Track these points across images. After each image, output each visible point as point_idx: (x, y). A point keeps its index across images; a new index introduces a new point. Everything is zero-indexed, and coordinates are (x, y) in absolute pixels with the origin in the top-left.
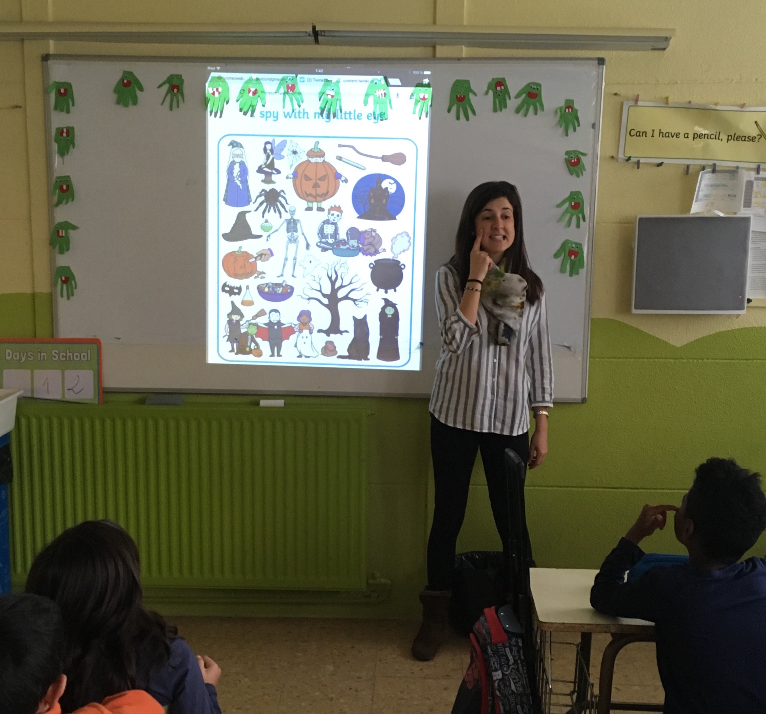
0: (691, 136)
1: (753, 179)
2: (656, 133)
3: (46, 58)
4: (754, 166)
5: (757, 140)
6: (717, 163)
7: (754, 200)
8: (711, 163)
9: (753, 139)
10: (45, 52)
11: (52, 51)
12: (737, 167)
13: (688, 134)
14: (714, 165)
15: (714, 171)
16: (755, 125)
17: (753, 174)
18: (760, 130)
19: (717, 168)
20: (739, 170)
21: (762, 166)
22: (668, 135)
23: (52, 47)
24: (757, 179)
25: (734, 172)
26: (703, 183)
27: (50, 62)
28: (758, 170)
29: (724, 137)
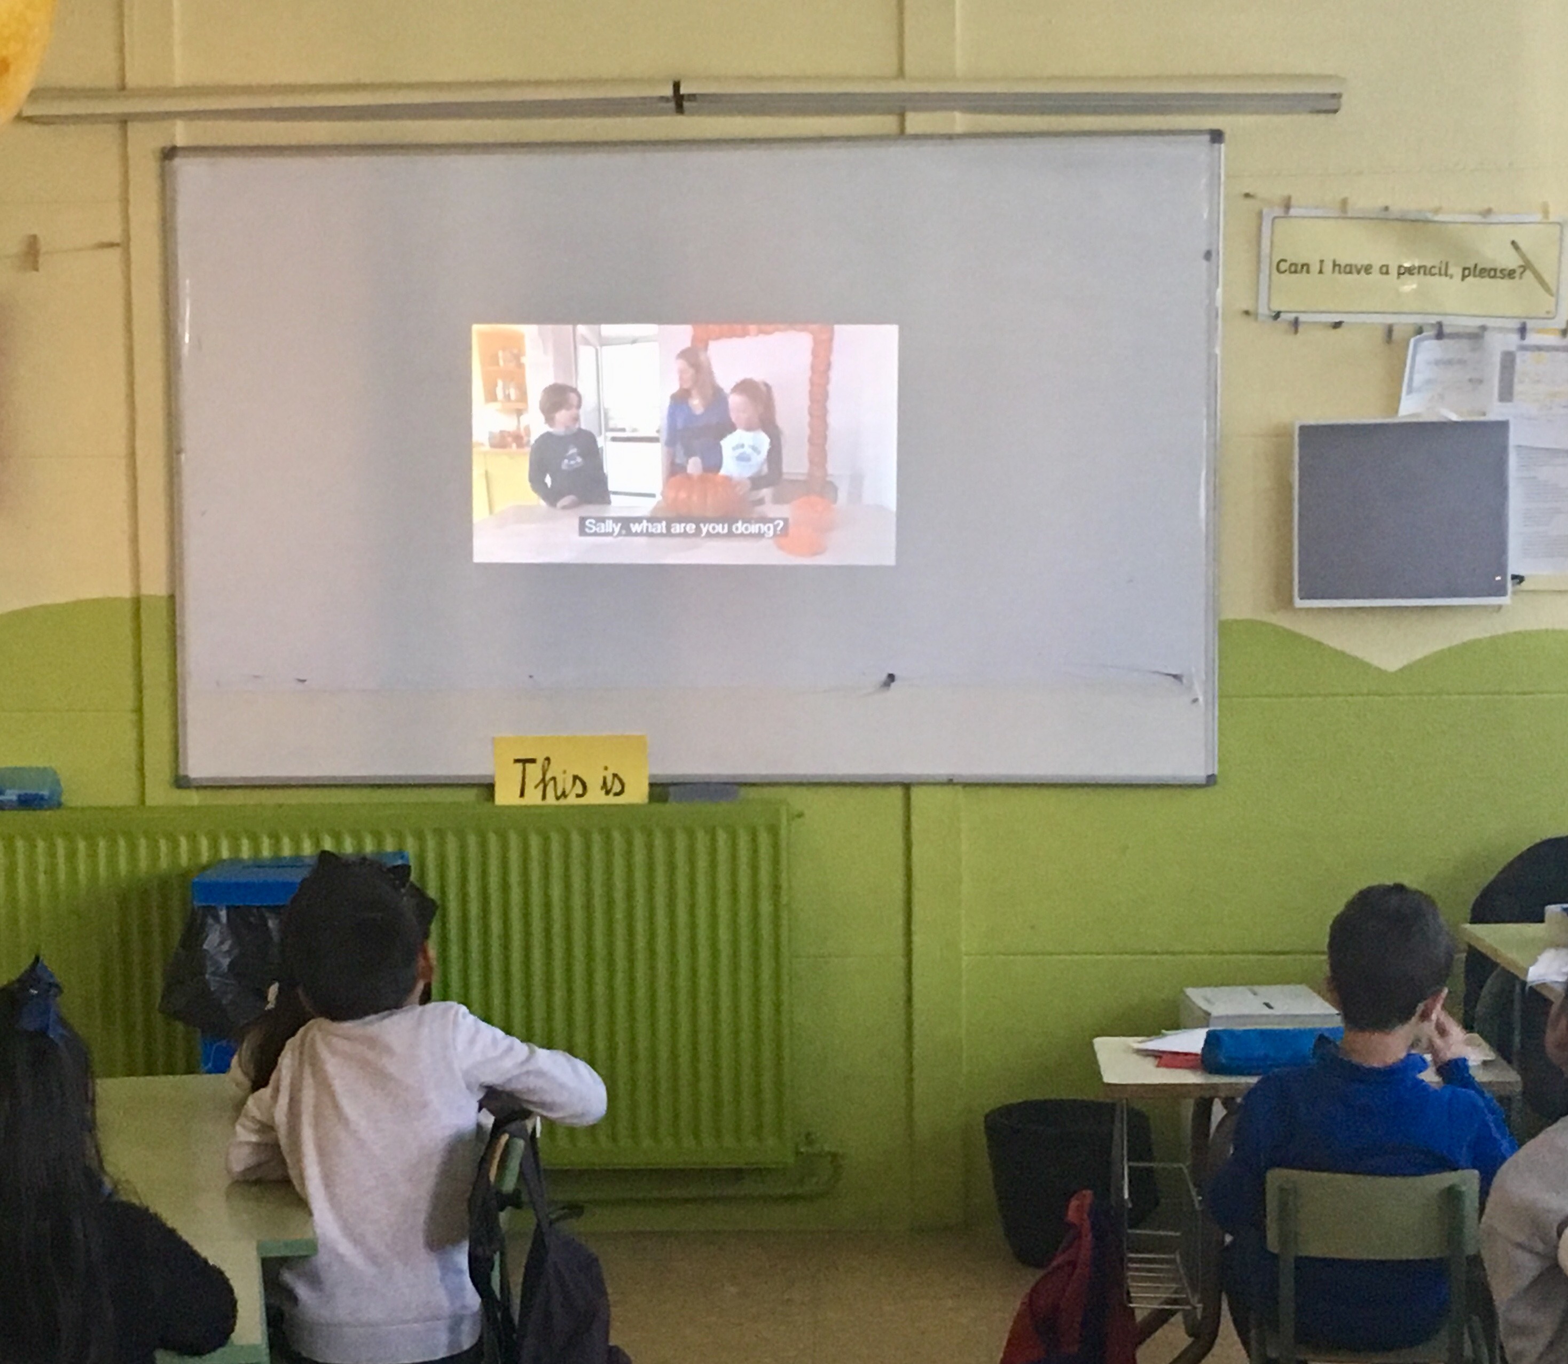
0: (1393, 271)
1: (1513, 348)
2: (1328, 267)
3: (169, 153)
4: (1516, 324)
5: (1517, 275)
6: (1446, 321)
7: (1518, 388)
8: (1433, 320)
9: (1511, 274)
10: (168, 144)
11: (180, 141)
12: (1484, 328)
13: (1387, 266)
14: (1440, 325)
15: (1440, 335)
16: (1512, 251)
17: (1514, 338)
18: (1523, 256)
19: (1447, 330)
20: (1488, 336)
21: (1530, 324)
22: (1350, 269)
23: (181, 134)
24: (1524, 348)
25: (1476, 336)
26: (1419, 358)
27: (177, 162)
28: (1523, 331)
29: (1456, 271)
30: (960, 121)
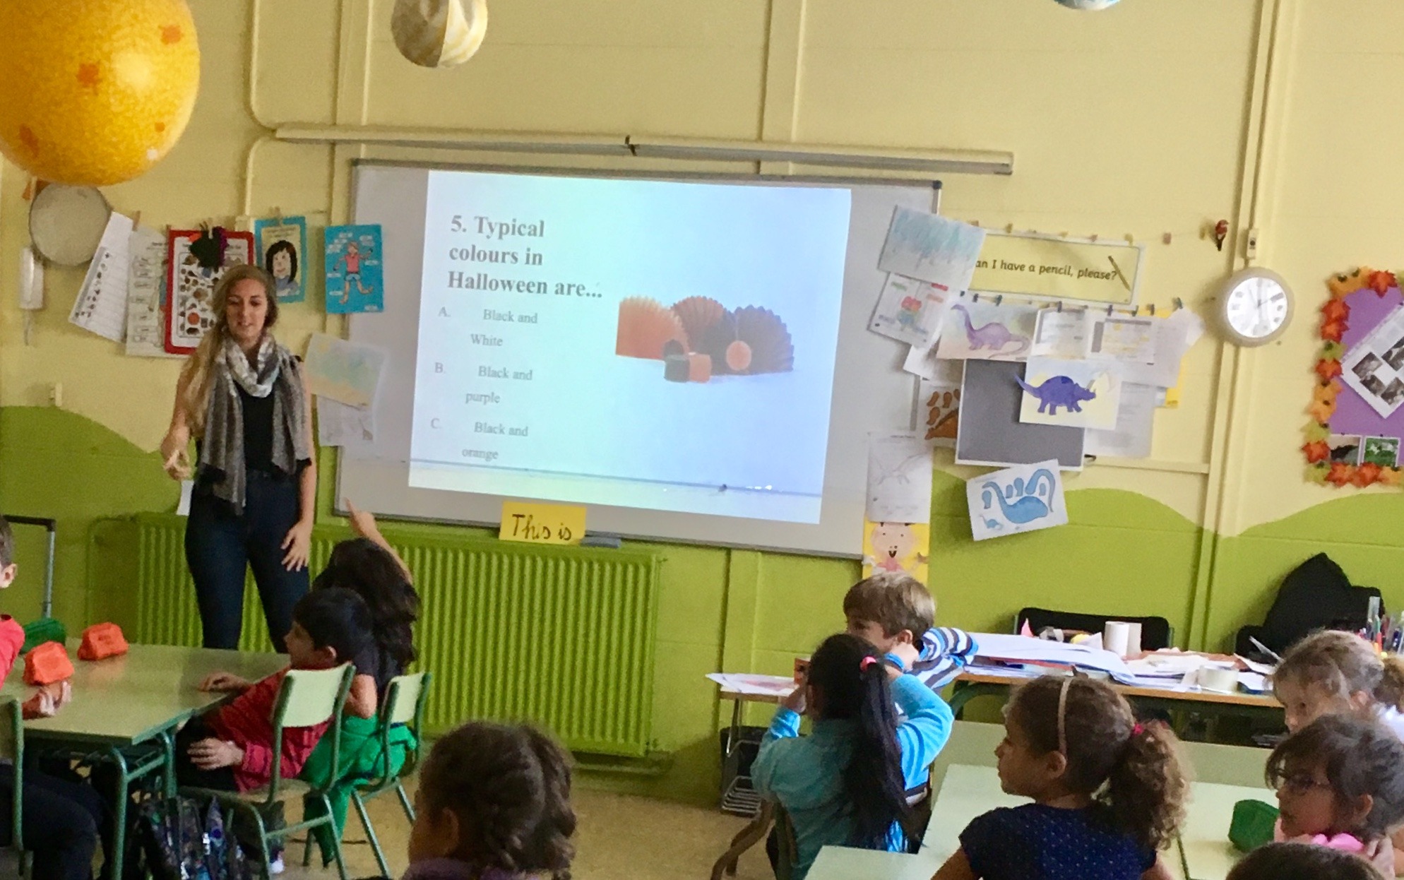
0: (1037, 269)
1: (1102, 320)
2: (998, 264)
3: (355, 162)
4: (1106, 306)
5: (1111, 277)
6: (1064, 301)
7: (1104, 344)
8: (1058, 300)
9: (1107, 276)
10: (355, 156)
11: (362, 156)
12: (1086, 307)
13: (1034, 267)
14: (1060, 303)
15: (1060, 310)
16: (1109, 262)
17: (1105, 315)
18: (1115, 266)
19: (1064, 307)
20: (1087, 311)
21: (1115, 307)
22: (1011, 267)
23: (363, 152)
24: (1107, 320)
25: (1079, 312)
26: (1046, 322)
27: (359, 167)
28: (1110, 310)
29: (1074, 272)
30: (792, 169)
